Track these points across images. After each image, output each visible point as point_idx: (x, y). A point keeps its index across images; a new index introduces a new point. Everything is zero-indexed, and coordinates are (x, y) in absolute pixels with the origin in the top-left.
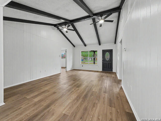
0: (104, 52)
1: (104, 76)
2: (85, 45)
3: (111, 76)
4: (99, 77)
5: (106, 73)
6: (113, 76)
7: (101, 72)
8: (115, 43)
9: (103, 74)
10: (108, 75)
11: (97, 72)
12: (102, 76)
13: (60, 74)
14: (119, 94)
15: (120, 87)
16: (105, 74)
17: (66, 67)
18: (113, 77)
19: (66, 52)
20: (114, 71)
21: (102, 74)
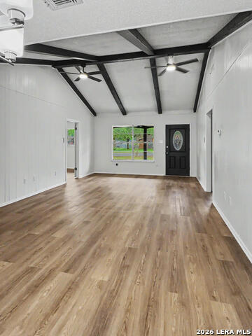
0: (170, 130)
1: (173, 186)
2: (124, 112)
3: (189, 186)
4: (163, 189)
5: (175, 179)
6: (193, 185)
7: (164, 178)
8: (195, 110)
9: (171, 182)
10: (180, 183)
11: (155, 177)
12: (169, 187)
13: (65, 185)
14: (210, 215)
15: (210, 204)
16: (176, 183)
17: (76, 169)
18: (194, 188)
19: (76, 129)
20: (193, 174)
21: (167, 181)
